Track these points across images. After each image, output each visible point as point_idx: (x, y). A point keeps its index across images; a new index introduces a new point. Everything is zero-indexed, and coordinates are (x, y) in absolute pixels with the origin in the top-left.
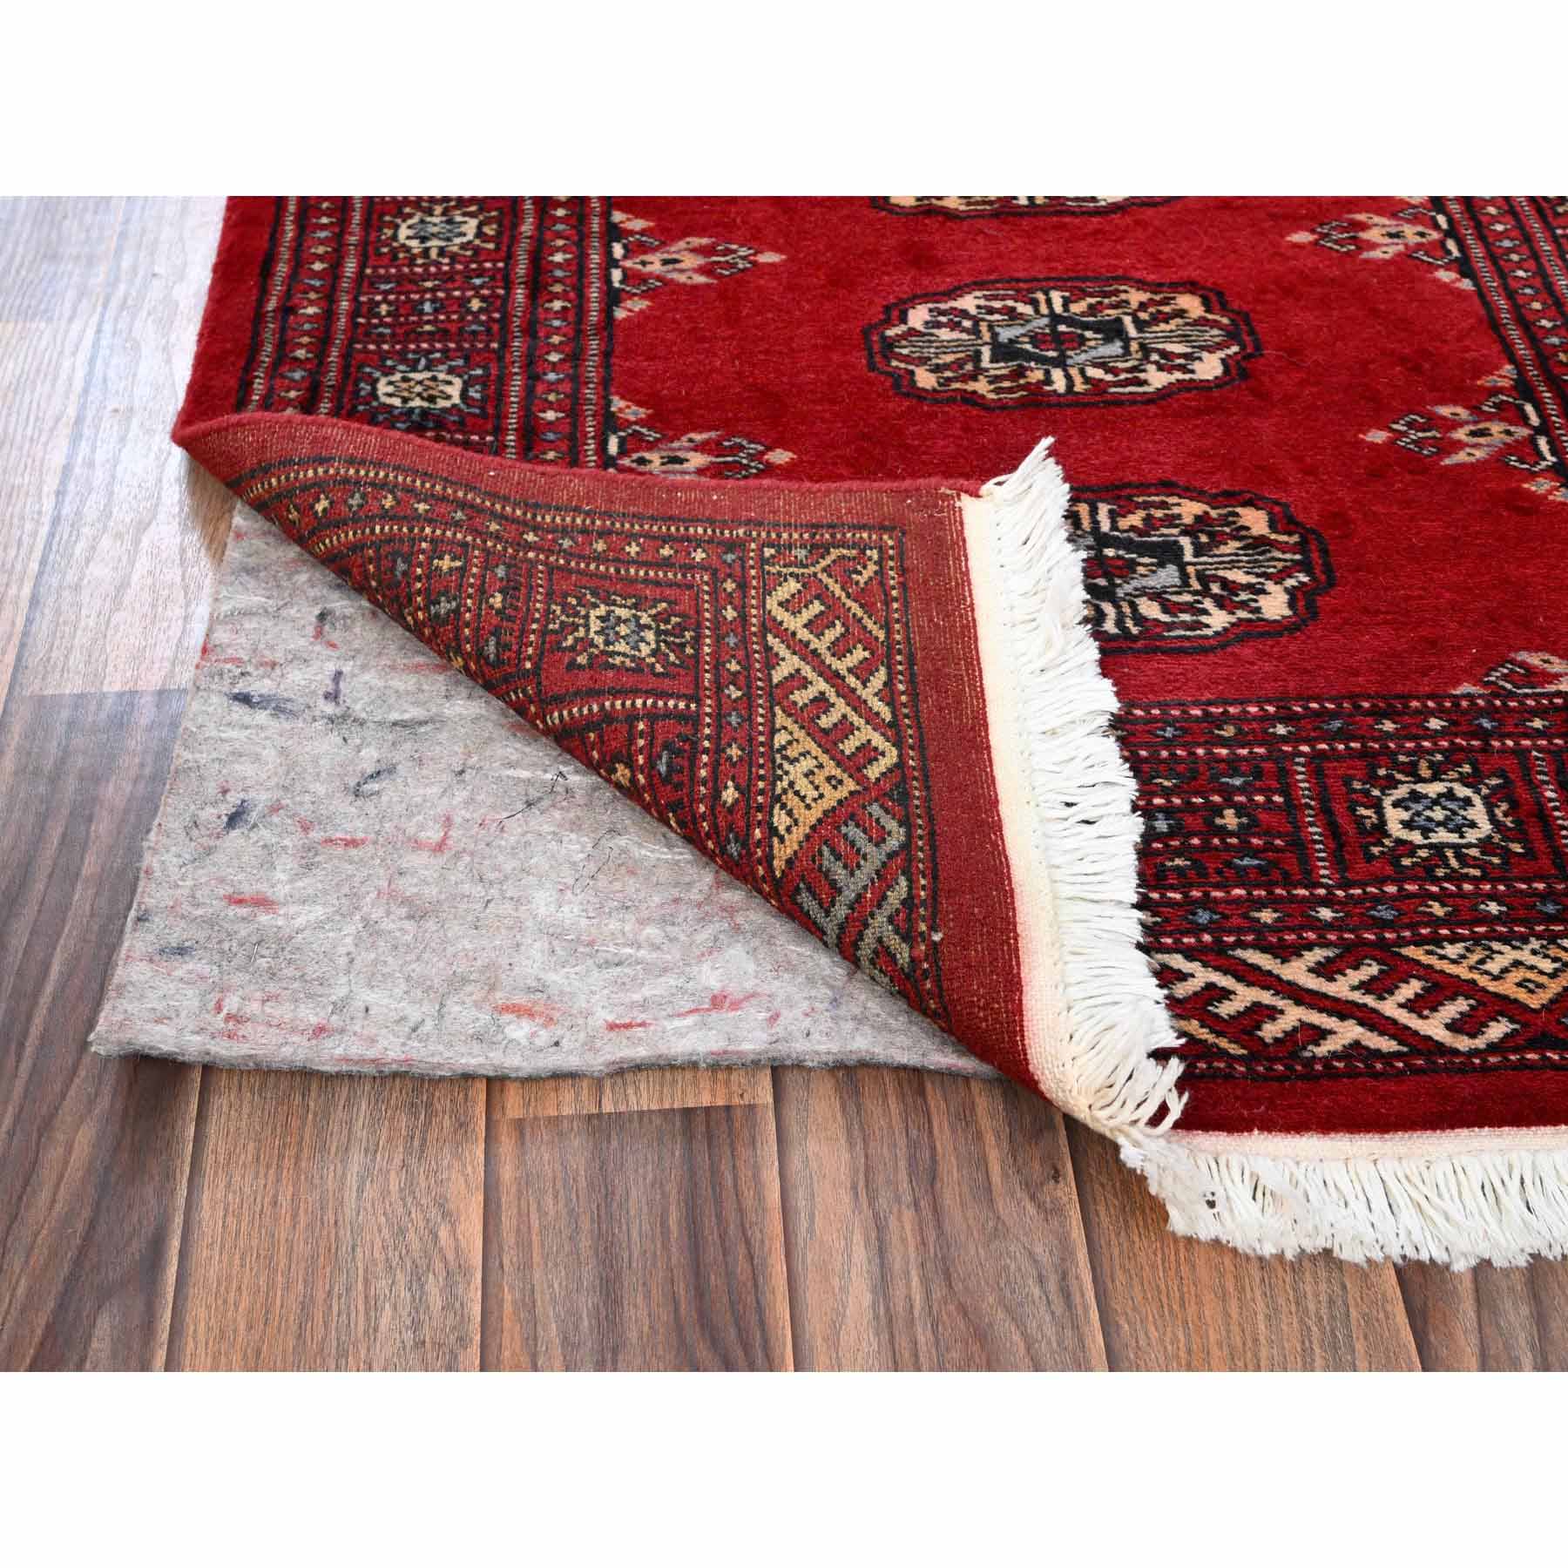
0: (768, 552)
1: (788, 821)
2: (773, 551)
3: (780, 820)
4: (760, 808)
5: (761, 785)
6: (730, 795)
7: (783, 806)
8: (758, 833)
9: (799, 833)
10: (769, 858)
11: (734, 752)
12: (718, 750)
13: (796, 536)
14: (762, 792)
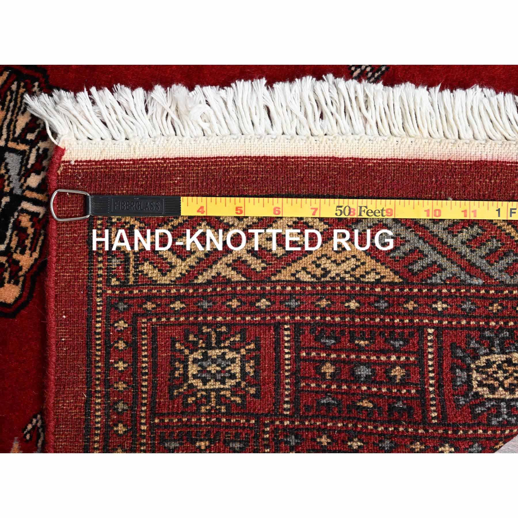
0: (114, 282)
1: (373, 274)
2: (114, 280)
3: (371, 278)
4: (362, 288)
5: (348, 288)
6: (353, 305)
7: (363, 276)
8: (378, 290)
9: (380, 268)
10: (392, 284)
11: (324, 303)
12: (324, 312)
13: (101, 265)
14: (353, 288)
